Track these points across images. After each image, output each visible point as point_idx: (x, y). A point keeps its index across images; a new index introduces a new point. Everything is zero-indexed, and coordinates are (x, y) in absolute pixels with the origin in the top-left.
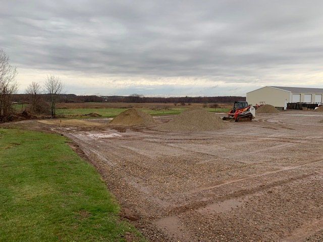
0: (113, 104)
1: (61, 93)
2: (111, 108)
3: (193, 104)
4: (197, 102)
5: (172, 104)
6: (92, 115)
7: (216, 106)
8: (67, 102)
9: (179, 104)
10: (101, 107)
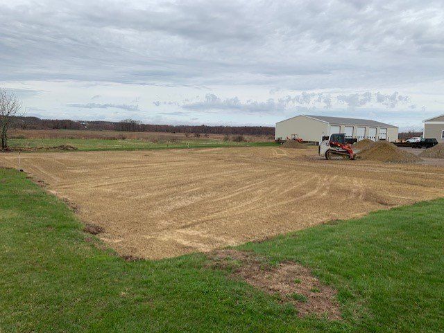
0: (96, 133)
1: (16, 115)
2: (93, 138)
3: (211, 136)
4: (216, 133)
5: (183, 135)
6: (64, 149)
7: (240, 139)
8: (24, 128)
9: (193, 135)
10: (79, 137)
